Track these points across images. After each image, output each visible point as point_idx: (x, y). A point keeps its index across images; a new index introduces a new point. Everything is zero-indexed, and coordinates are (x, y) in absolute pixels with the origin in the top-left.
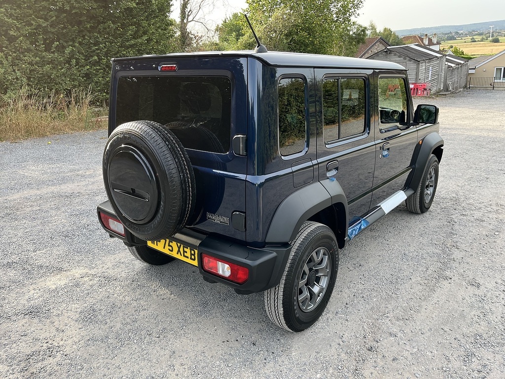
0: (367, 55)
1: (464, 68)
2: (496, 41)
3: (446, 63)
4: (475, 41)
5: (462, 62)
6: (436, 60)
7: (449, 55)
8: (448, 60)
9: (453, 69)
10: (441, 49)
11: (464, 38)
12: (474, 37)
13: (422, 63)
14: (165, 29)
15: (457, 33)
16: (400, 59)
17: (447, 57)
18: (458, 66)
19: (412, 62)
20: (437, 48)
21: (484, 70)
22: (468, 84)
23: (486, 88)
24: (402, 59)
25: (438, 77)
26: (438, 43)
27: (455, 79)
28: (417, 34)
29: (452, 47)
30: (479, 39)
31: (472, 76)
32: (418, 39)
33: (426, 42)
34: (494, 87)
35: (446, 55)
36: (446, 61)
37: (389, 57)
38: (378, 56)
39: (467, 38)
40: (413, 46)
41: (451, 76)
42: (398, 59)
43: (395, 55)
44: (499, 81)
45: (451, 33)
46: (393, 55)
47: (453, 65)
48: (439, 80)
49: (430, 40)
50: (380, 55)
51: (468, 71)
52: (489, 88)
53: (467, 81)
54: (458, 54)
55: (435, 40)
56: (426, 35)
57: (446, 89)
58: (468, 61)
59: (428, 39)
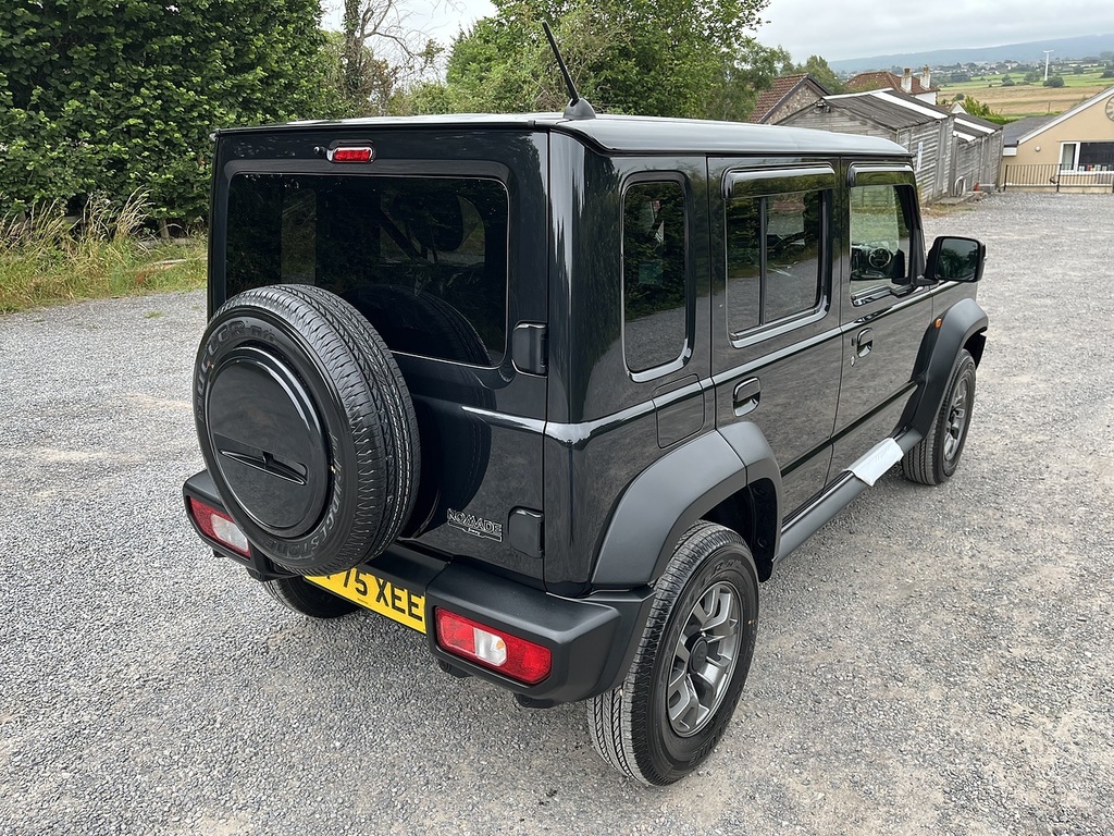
0: (779, 116)
1: (995, 144)
2: (1056, 84)
3: (955, 133)
4: (1012, 85)
5: (990, 131)
6: (932, 126)
7: (961, 116)
8: (958, 127)
9: (970, 146)
10: (940, 100)
11: (989, 78)
12: (1011, 75)
13: (903, 133)
14: (311, 53)
15: (972, 66)
16: (852, 123)
17: (957, 120)
18: (979, 140)
19: (879, 132)
20: (931, 99)
21: (1038, 148)
22: (1002, 179)
23: (1041, 190)
24: (857, 123)
25: (938, 165)
26: (933, 89)
27: (974, 168)
28: (887, 67)
29: (960, 97)
30: (1022, 80)
31: (1010, 163)
32: (889, 79)
33: (907, 87)
34: (1058, 186)
35: (954, 116)
36: (955, 129)
37: (828, 120)
38: (803, 116)
39: (994, 77)
40: (880, 94)
41: (965, 162)
42: (848, 124)
43: (842, 114)
44: (1069, 172)
45: (959, 65)
46: (836, 114)
47: (969, 138)
48: (940, 171)
49: (916, 82)
50: (809, 115)
51: (1001, 152)
52: (1048, 189)
53: (998, 174)
54: (979, 113)
55: (925, 83)
56: (907, 71)
57: (954, 192)
58: (1001, 129)
59: (910, 79)
